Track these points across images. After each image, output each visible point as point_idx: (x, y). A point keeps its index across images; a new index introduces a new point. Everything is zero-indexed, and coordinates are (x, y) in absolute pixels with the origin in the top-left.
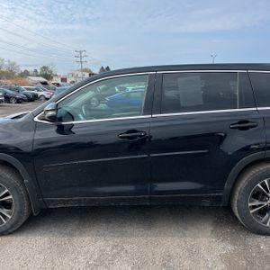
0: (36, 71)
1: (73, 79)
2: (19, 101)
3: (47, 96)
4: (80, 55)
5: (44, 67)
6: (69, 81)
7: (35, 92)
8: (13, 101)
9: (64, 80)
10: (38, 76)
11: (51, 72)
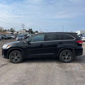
0: (9, 30)
1: (20, 32)
2: (6, 39)
3: (14, 37)
4: (23, 25)
5: (11, 29)
6: (19, 33)
7: (10, 36)
8: (4, 39)
9: (18, 33)
10: (9, 31)
11: (14, 30)
